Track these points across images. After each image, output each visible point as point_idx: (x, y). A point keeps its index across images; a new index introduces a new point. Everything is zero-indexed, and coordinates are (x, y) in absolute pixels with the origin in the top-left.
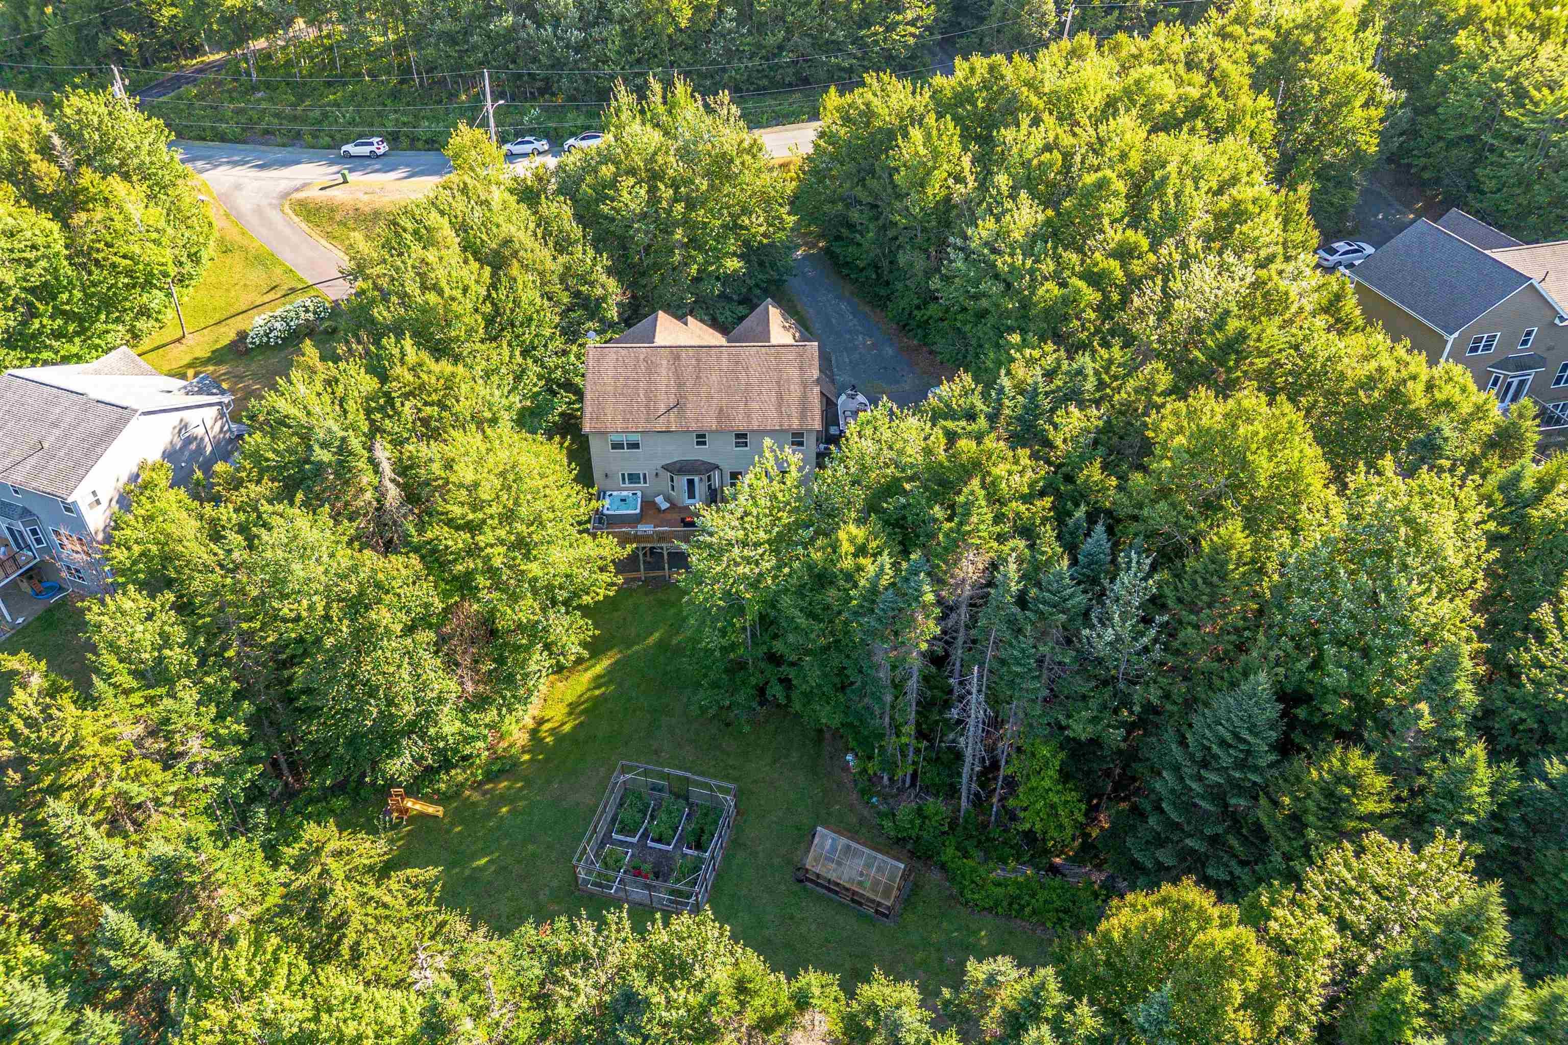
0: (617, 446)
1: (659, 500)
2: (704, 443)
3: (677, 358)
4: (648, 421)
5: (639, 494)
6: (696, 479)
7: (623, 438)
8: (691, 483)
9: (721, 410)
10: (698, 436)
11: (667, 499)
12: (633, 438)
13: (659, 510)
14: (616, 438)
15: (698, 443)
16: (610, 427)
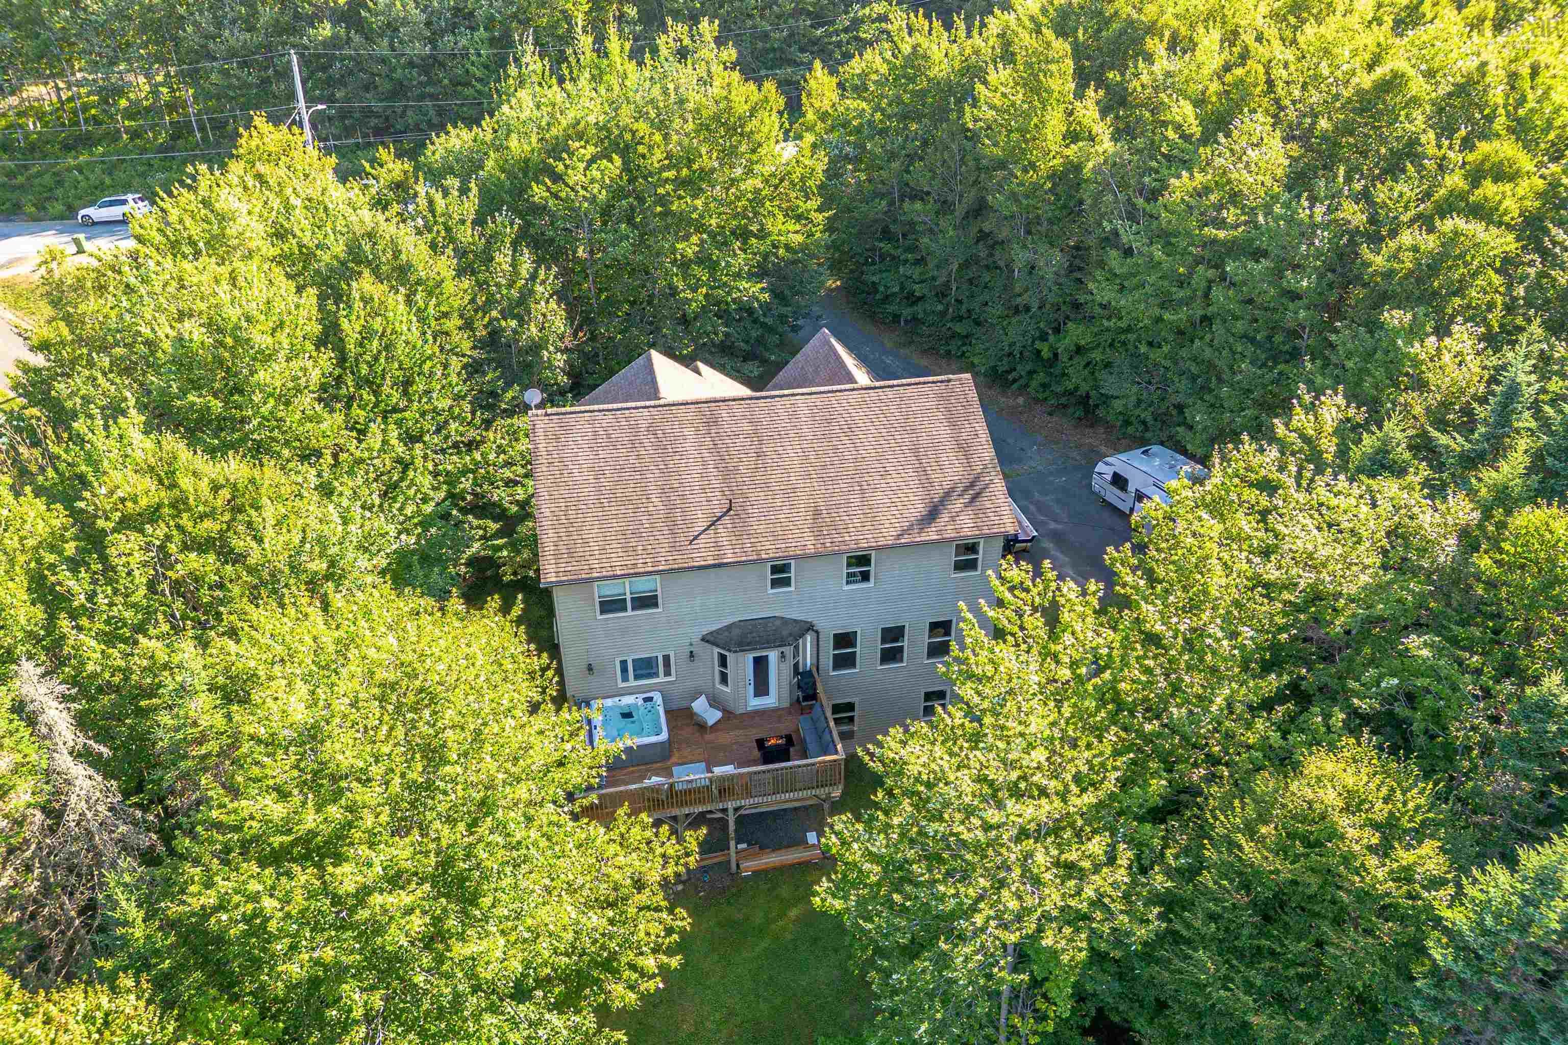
0: (610, 606)
1: (700, 705)
2: (786, 582)
3: (713, 422)
4: (674, 547)
5: (658, 697)
6: (773, 656)
7: (626, 589)
8: (760, 664)
9: (817, 513)
10: (775, 570)
11: (714, 702)
12: (644, 586)
13: (702, 726)
14: (611, 590)
15: (775, 583)
16: (597, 566)
